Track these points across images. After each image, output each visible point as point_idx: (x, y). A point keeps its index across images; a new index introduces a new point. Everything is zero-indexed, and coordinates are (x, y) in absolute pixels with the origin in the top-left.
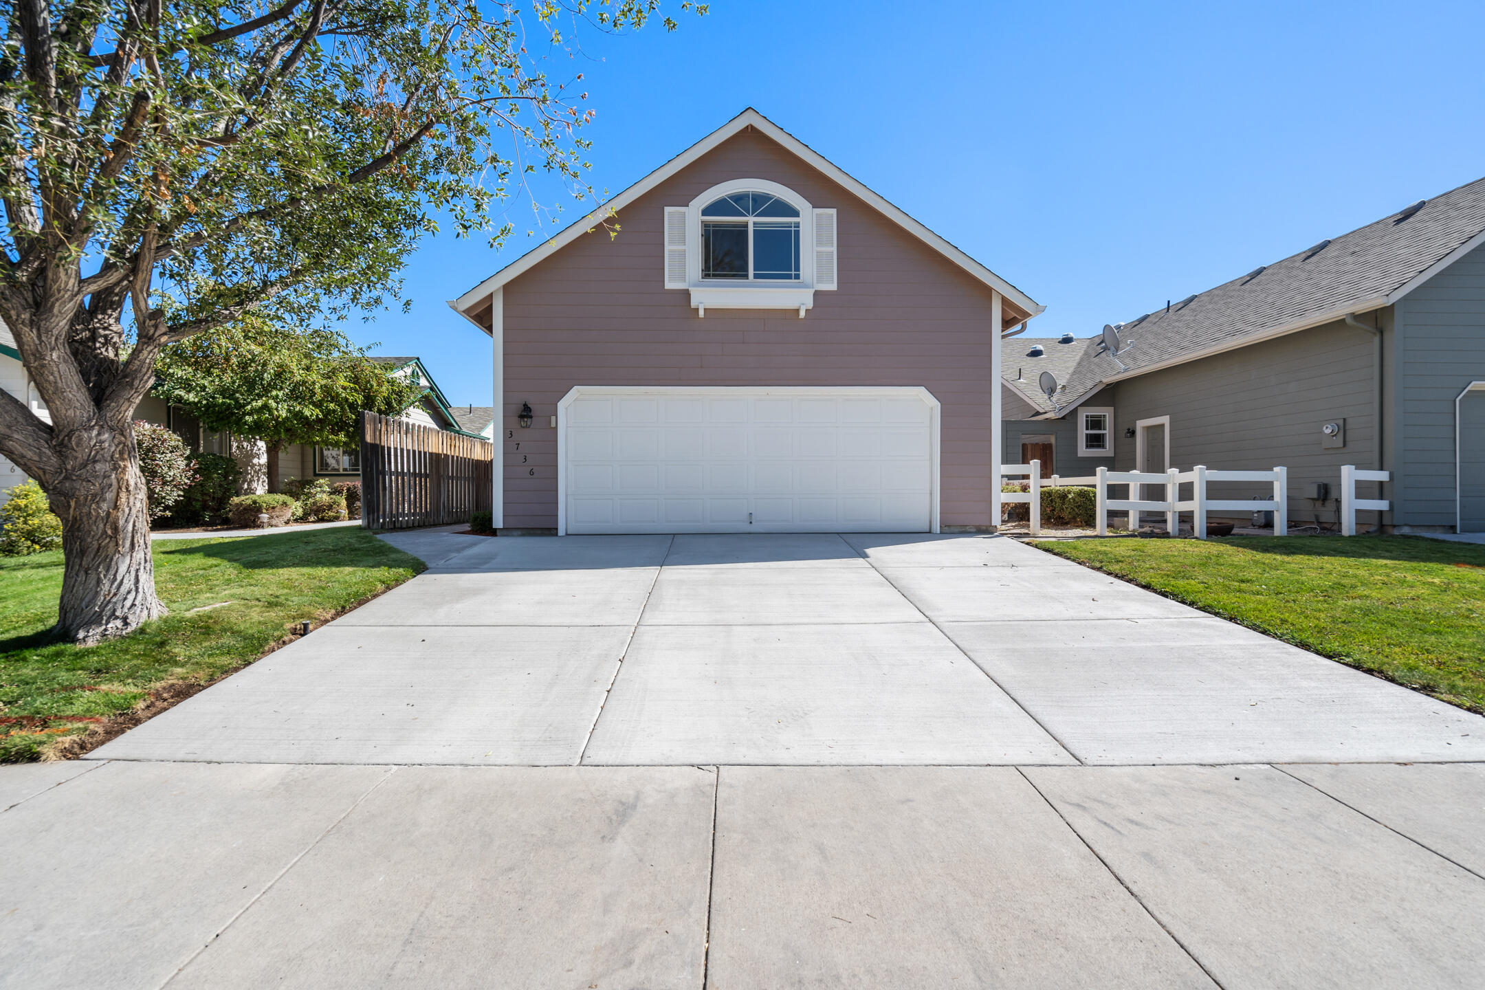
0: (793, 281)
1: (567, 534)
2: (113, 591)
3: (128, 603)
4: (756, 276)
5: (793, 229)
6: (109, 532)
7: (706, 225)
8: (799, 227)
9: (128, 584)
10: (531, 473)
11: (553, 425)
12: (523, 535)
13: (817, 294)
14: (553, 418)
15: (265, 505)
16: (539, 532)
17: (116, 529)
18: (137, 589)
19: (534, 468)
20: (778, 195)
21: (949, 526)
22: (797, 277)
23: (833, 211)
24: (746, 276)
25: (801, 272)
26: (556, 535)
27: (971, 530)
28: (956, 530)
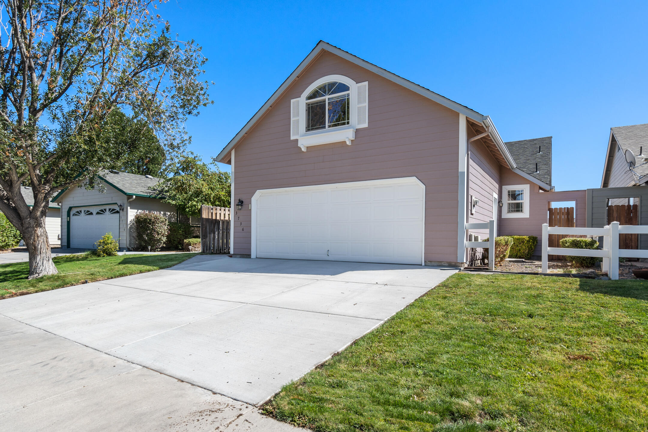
0: (346, 125)
1: (257, 258)
2: (36, 265)
3: (40, 269)
4: (329, 126)
5: (346, 98)
6: (33, 248)
7: (308, 105)
8: (349, 96)
9: (40, 264)
10: (243, 230)
11: (250, 208)
12: (240, 257)
13: (357, 131)
14: (250, 205)
15: (192, 243)
16: (246, 256)
17: (35, 247)
18: (43, 265)
19: (244, 228)
20: (339, 81)
21: (431, 261)
22: (348, 123)
23: (366, 83)
24: (325, 127)
25: (350, 121)
26: (250, 258)
27: (445, 265)
28: (436, 264)
